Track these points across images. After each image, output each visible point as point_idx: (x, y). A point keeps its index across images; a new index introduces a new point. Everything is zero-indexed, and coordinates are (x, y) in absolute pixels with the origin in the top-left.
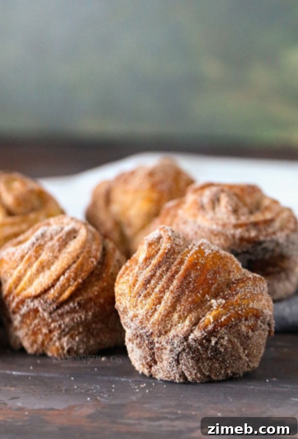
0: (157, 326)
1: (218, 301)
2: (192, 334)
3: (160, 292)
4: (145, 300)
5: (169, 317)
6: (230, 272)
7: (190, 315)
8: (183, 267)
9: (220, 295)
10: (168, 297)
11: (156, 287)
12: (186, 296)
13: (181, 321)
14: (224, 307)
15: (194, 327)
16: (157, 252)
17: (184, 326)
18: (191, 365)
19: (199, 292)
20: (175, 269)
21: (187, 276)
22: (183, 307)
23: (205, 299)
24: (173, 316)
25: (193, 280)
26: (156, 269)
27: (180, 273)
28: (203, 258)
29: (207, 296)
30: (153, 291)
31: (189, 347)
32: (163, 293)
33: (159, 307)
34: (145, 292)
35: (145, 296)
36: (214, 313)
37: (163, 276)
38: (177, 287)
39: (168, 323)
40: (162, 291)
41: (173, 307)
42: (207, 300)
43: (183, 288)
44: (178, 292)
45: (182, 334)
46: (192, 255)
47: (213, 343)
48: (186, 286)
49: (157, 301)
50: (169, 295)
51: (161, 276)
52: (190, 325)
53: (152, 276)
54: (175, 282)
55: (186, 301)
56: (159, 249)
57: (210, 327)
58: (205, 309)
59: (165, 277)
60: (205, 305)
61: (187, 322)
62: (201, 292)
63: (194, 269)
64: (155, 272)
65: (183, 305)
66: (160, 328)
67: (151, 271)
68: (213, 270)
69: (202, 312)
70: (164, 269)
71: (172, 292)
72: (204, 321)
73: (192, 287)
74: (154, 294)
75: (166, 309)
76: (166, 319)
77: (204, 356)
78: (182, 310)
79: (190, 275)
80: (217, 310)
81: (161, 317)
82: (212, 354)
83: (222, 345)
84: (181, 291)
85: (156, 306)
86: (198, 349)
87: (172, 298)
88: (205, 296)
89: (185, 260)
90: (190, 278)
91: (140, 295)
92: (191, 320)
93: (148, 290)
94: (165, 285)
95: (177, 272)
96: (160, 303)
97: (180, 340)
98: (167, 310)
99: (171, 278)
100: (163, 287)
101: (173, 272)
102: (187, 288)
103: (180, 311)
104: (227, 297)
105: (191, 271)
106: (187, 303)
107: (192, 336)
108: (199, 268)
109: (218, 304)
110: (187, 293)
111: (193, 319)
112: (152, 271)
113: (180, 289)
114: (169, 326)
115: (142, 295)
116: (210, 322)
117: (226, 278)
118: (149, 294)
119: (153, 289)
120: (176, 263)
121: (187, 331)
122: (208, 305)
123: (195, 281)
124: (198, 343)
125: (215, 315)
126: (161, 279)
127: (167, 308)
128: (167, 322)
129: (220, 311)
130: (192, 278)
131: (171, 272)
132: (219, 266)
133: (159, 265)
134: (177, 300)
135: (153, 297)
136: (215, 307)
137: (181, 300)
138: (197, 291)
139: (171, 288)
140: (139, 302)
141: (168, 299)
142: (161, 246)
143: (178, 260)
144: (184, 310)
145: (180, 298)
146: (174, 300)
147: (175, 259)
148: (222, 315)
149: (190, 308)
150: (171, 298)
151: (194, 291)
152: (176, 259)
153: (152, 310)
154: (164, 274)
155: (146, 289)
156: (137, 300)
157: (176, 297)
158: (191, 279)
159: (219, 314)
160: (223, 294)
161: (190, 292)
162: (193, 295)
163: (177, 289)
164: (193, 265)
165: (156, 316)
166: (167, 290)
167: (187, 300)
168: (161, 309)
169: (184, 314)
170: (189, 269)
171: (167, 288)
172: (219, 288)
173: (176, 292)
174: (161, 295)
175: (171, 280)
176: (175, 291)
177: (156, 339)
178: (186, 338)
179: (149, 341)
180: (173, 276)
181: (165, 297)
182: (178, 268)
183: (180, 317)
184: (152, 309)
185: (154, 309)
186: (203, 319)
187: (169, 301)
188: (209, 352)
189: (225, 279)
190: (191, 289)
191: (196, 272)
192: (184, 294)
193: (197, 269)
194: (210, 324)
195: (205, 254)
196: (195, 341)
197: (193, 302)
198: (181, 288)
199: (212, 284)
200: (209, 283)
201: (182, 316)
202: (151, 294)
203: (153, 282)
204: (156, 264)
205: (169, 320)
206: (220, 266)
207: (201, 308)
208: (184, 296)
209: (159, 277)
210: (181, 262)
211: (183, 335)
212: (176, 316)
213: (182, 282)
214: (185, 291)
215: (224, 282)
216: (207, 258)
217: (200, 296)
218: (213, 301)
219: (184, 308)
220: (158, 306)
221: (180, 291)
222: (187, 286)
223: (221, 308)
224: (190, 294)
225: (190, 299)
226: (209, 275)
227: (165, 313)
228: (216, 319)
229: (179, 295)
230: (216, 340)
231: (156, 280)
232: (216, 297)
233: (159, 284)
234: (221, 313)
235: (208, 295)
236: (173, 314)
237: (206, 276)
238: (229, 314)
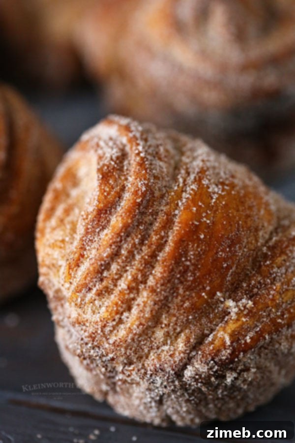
0: (123, 349)
1: (240, 304)
2: (189, 368)
3: (130, 289)
4: (100, 300)
5: (147, 335)
6: (257, 230)
7: (187, 331)
8: (172, 238)
10: (144, 298)
11: (121, 276)
12: (180, 298)
13: (169, 342)
14: (250, 313)
15: (194, 353)
16: (119, 196)
17: (175, 350)
18: (184, 409)
19: (204, 288)
20: (157, 240)
21: (181, 256)
22: (175, 319)
23: (214, 300)
24: (153, 333)
25: (193, 264)
26: (121, 241)
27: (167, 249)
28: (209, 212)
29: (219, 294)
30: (115, 285)
31: (184, 387)
32: (135, 292)
33: (128, 318)
34: (99, 286)
35: (100, 294)
36: (232, 327)
37: (134, 256)
38: (162, 281)
39: (144, 345)
40: (134, 288)
41: (156, 320)
42: (218, 301)
43: (174, 283)
44: (165, 291)
45: (171, 366)
46: (187, 208)
47: (229, 380)
48: (179, 279)
49: (124, 306)
50: (148, 298)
51: (131, 255)
52: (186, 350)
53: (115, 255)
54: (158, 271)
55: (180, 307)
56: (123, 189)
57: (225, 354)
58: (214, 318)
59: (138, 257)
60: (213, 310)
61: (181, 345)
62: (208, 288)
63: (193, 242)
64: (120, 247)
65: (174, 315)
66: (128, 354)
67: (111, 245)
68: (228, 238)
69: (209, 325)
70: (137, 241)
71: (153, 290)
72: (212, 343)
73: (191, 278)
74: (116, 292)
75: (141, 324)
76: (140, 339)
77: (211, 397)
78: (172, 324)
79: (186, 254)
80: (238, 320)
81: (131, 336)
82: (225, 393)
83: (245, 381)
84: (170, 290)
85: (122, 314)
86: (199, 389)
87: (152, 303)
88: (215, 294)
89: (175, 215)
90: (187, 260)
91: (90, 289)
92: (188, 341)
93: (105, 283)
94: (140, 276)
95: (160, 247)
96: (129, 309)
97: (168, 378)
98: (144, 325)
99: (150, 260)
100: (135, 279)
101: (154, 247)
102: (181, 282)
103: (168, 325)
104: (255, 290)
105: (188, 245)
106: (182, 312)
107: (189, 373)
108: (202, 236)
109: (240, 309)
110: (181, 291)
111: (192, 340)
112: (113, 247)
113: (169, 285)
114: (146, 350)
115: (94, 291)
116: (224, 344)
117: (252, 247)
118: (108, 291)
119: (115, 282)
120: (157, 225)
121: (181, 360)
122: (220, 309)
123: (195, 265)
124: (201, 382)
125: (233, 331)
126: (130, 262)
127: (143, 321)
128: (142, 343)
129: (243, 323)
130: (190, 261)
131: (149, 247)
132: (238, 224)
133: (126, 231)
134: (162, 306)
135: (114, 298)
136: (233, 316)
137: (170, 305)
138: (201, 287)
139: (151, 281)
140: (87, 300)
141: (145, 306)
142: (126, 179)
143: (162, 217)
144: (176, 324)
145: (167, 301)
146: (156, 307)
147: (155, 214)
148: (248, 331)
149: (188, 320)
150: (150, 303)
151: (195, 288)
152: (157, 214)
153: (114, 323)
154: (136, 252)
155: (102, 280)
156: (85, 296)
157: (161, 301)
158: (188, 263)
159: (241, 327)
160: (248, 286)
161: (188, 288)
162: (194, 295)
163: (162, 285)
164: (191, 233)
165: (122, 332)
166: (142, 286)
167: (182, 306)
168: (132, 319)
169: (175, 329)
170: (183, 241)
171: (141, 282)
172: (239, 271)
173: (161, 290)
174: (132, 296)
175: (150, 263)
176: (158, 290)
177: (120, 368)
178: (179, 375)
179: (106, 369)
180: (154, 256)
181: (140, 300)
182: (162, 238)
183: (167, 335)
184: (114, 320)
185: (117, 320)
186: (210, 338)
187: (148, 309)
188: (220, 391)
189: (250, 250)
190: (190, 283)
191: (198, 247)
192: (175, 294)
193: (199, 238)
194: (225, 349)
195: (212, 198)
196: (196, 381)
197: (194, 308)
198: (170, 282)
199: (228, 268)
200: (223, 268)
201: (171, 333)
202: (113, 290)
203: (114, 267)
204: (121, 231)
205: (146, 339)
206: (240, 222)
207: (208, 317)
208: (177, 297)
209: (126, 257)
210: (168, 224)
211: (173, 370)
212: (159, 334)
213: (172, 270)
214: (178, 289)
215: (249, 256)
216: (214, 209)
217: (206, 297)
218: (231, 303)
219: (177, 321)
220: (126, 314)
221: (168, 290)
222: (182, 278)
223: (246, 316)
224: (188, 293)
225: (187, 304)
226: (222, 251)
227: (136, 330)
228: (236, 337)
229: (166, 298)
230: (235, 375)
231: (122, 264)
232: (233, 292)
233: (126, 271)
234: (245, 326)
235: (221, 292)
236: (155, 329)
237: (217, 253)
238: (260, 327)
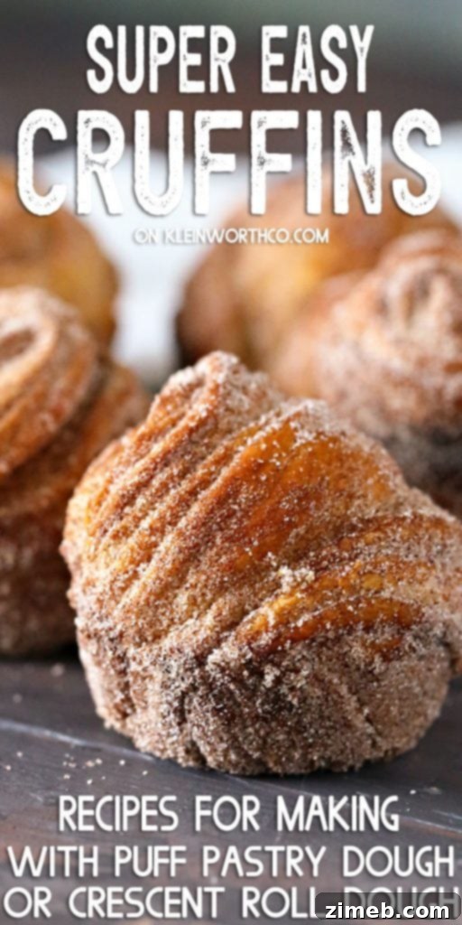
0: (133, 617)
1: (297, 573)
2: (216, 651)
3: (153, 530)
4: (115, 545)
5: (167, 598)
6: (351, 496)
7: (221, 600)
8: (225, 472)
9: (308, 557)
10: (169, 545)
11: (146, 514)
12: (215, 550)
13: (195, 614)
14: (310, 590)
15: (225, 634)
16: (174, 424)
17: (201, 626)
18: (212, 728)
19: (251, 542)
20: (204, 474)
21: (228, 496)
22: (204, 577)
23: (264, 564)
24: (175, 596)
25: (241, 510)
26: (155, 469)
27: (214, 486)
28: (284, 454)
29: (270, 554)
30: (137, 526)
31: (205, 678)
32: (158, 534)
33: (144, 570)
34: (117, 526)
35: (116, 537)
36: (283, 602)
37: (168, 490)
38: (195, 523)
39: (163, 614)
40: (158, 530)
41: (179, 574)
42: (269, 567)
43: (211, 527)
44: (197, 537)
45: (192, 646)
46: (258, 443)
47: (269, 679)
48: (218, 524)
49: (142, 552)
50: (172, 542)
51: (164, 488)
52: (215, 626)
53: (141, 486)
54: (196, 510)
55: (212, 563)
56: (182, 416)
57: (265, 639)
58: (262, 588)
59: (173, 492)
60: (262, 580)
61: (209, 619)
62: (256, 543)
63: (249, 482)
64: (152, 477)
65: (204, 573)
66: (140, 624)
67: (141, 473)
68: (300, 488)
69: (252, 597)
70: (175, 471)
71: (181, 534)
72: (252, 621)
73: (235, 527)
74: (137, 531)
75: (158, 578)
76: (157, 603)
77: (247, 710)
78: (199, 585)
79: (237, 493)
80: (291, 594)
81: (144, 596)
82: (266, 707)
83: (292, 689)
84: (205, 536)
85: (138, 565)
86: (231, 693)
87: (177, 549)
88: (265, 555)
89: (237, 452)
90: (235, 503)
91: (106, 531)
92: (220, 614)
93: (124, 522)
94: (168, 514)
95: (205, 483)
96: (149, 559)
97: (185, 663)
98: (162, 580)
99: (187, 497)
100: (162, 518)
101: (196, 482)
102: (221, 529)
103: (194, 586)
104: (325, 563)
105: (241, 485)
106: (215, 569)
107: (215, 657)
108: (263, 478)
109: (295, 580)
110: (218, 541)
111: (224, 613)
112: (144, 474)
113: (203, 529)
114: (165, 623)
115: (111, 531)
116: (266, 624)
117: (338, 513)
118: (127, 532)
119: (137, 520)
120: (210, 458)
121: (206, 640)
122: (271, 579)
123: (246, 513)
124: (229, 675)
125: (282, 609)
126: (161, 497)
127: (162, 575)
128: (161, 610)
129: (298, 601)
130: (239, 505)
131: (191, 481)
132: (323, 479)
133: (165, 460)
134: (190, 557)
135: (132, 541)
136: (286, 588)
137: (201, 558)
138: (246, 539)
139: (182, 523)
140: (101, 547)
141: (167, 553)
142: (190, 408)
143: (220, 451)
144: (206, 586)
145: (198, 551)
146: (181, 556)
147: (210, 447)
148: (303, 610)
149: (222, 582)
150: (174, 549)
151: (239, 539)
152: (214, 447)
153: (126, 576)
154: (171, 485)
155: (121, 518)
156: (99, 542)
157: (189, 548)
158: (236, 507)
159: (294, 606)
160: (317, 556)
161: (229, 539)
162: (235, 549)
163: (194, 528)
164: (252, 470)
165: (135, 591)
166: (169, 528)
167: (217, 561)
168: (148, 573)
169: (204, 595)
170: (237, 480)
171: (170, 523)
172: (310, 536)
173: (191, 535)
174: (153, 539)
175: (185, 502)
176: (188, 533)
177: (132, 652)
178: (200, 660)
179: (114, 653)
180: (193, 493)
181: (162, 547)
182: (211, 473)
183: (193, 602)
184: (127, 572)
185: (131, 573)
186: (252, 614)
187: (170, 558)
188: (259, 702)
189: (332, 515)
190: (232, 532)
191: (255, 489)
192: (210, 544)
193: (258, 480)
194: (267, 631)
195: (295, 441)
196: (223, 670)
197: (232, 567)
198: (205, 529)
199: (291, 525)
200: (283, 522)
201: (199, 600)
202: (132, 532)
203: (140, 501)
204: (157, 457)
205: (164, 605)
206: (327, 478)
207: (252, 586)
208: (211, 548)
209: (157, 490)
210: (225, 459)
211: (194, 651)
212: (182, 599)
213: (212, 511)
214: (214, 537)
215: (329, 523)
216: (293, 455)
217: (250, 554)
218: (284, 571)
219: (207, 580)
220: (143, 566)
221: (201, 536)
222: (222, 524)
223: (303, 591)
224: (227, 544)
225: (223, 559)
226: (288, 501)
227: (156, 587)
228: (284, 618)
229: (196, 546)
230: (277, 673)
231: (150, 498)
232: (294, 560)
233: (154, 509)
234: (300, 605)
235: (275, 553)
236: (177, 591)
237: (279, 502)
238: (322, 610)
